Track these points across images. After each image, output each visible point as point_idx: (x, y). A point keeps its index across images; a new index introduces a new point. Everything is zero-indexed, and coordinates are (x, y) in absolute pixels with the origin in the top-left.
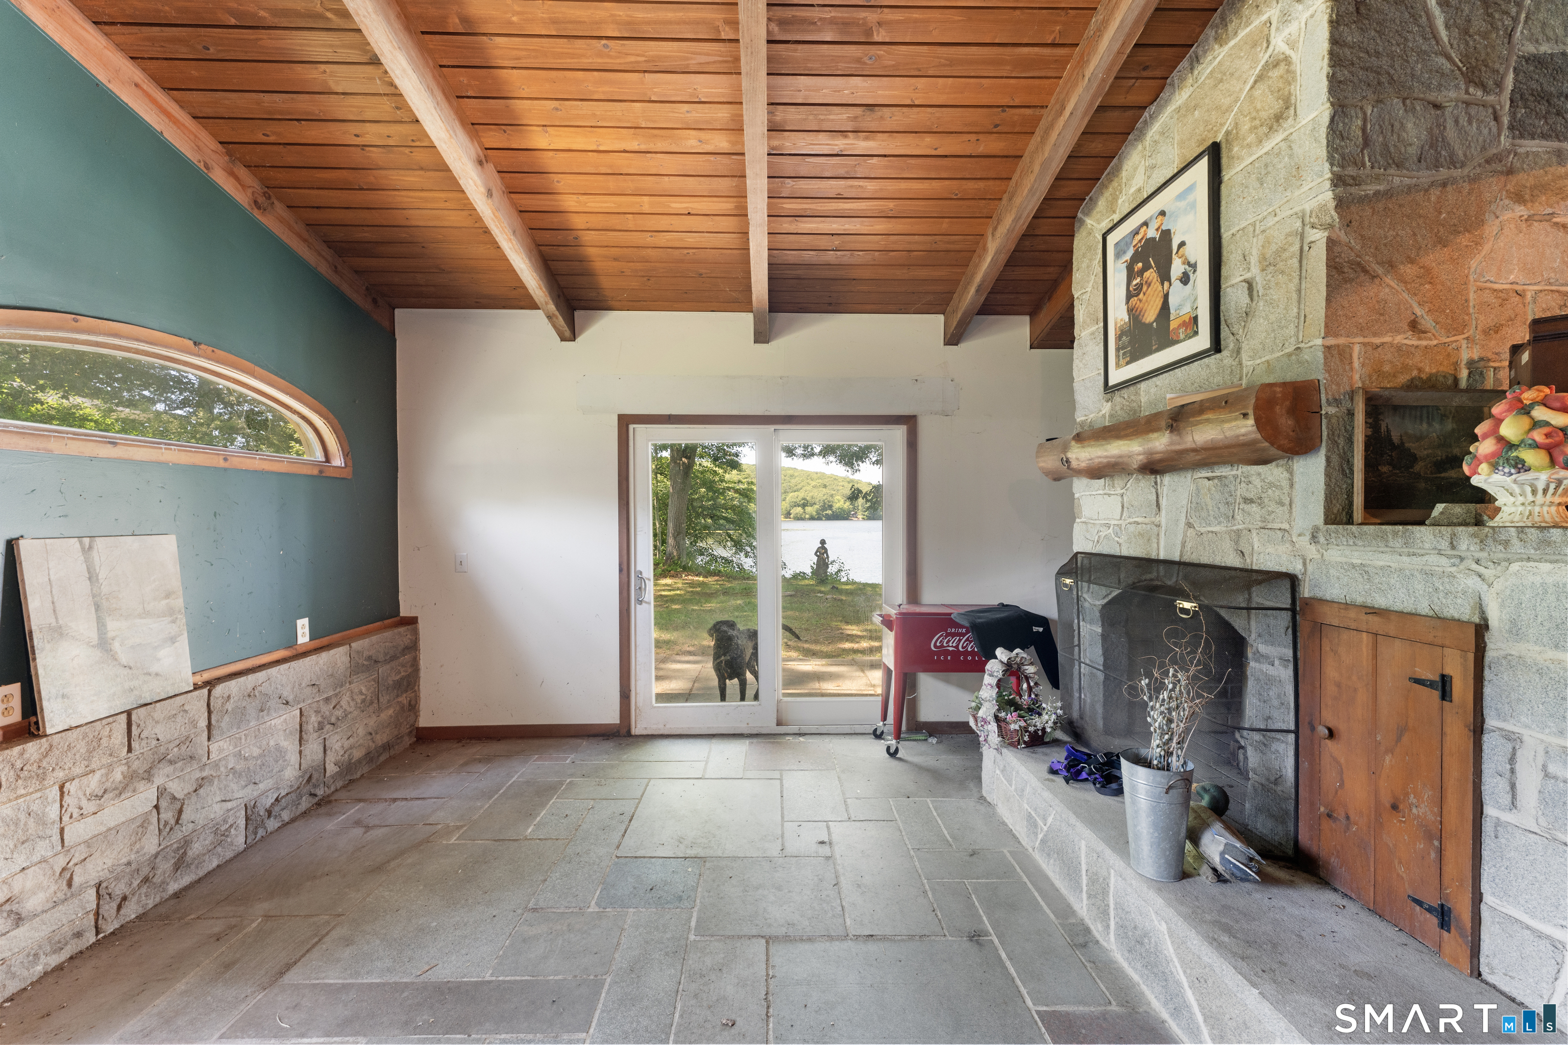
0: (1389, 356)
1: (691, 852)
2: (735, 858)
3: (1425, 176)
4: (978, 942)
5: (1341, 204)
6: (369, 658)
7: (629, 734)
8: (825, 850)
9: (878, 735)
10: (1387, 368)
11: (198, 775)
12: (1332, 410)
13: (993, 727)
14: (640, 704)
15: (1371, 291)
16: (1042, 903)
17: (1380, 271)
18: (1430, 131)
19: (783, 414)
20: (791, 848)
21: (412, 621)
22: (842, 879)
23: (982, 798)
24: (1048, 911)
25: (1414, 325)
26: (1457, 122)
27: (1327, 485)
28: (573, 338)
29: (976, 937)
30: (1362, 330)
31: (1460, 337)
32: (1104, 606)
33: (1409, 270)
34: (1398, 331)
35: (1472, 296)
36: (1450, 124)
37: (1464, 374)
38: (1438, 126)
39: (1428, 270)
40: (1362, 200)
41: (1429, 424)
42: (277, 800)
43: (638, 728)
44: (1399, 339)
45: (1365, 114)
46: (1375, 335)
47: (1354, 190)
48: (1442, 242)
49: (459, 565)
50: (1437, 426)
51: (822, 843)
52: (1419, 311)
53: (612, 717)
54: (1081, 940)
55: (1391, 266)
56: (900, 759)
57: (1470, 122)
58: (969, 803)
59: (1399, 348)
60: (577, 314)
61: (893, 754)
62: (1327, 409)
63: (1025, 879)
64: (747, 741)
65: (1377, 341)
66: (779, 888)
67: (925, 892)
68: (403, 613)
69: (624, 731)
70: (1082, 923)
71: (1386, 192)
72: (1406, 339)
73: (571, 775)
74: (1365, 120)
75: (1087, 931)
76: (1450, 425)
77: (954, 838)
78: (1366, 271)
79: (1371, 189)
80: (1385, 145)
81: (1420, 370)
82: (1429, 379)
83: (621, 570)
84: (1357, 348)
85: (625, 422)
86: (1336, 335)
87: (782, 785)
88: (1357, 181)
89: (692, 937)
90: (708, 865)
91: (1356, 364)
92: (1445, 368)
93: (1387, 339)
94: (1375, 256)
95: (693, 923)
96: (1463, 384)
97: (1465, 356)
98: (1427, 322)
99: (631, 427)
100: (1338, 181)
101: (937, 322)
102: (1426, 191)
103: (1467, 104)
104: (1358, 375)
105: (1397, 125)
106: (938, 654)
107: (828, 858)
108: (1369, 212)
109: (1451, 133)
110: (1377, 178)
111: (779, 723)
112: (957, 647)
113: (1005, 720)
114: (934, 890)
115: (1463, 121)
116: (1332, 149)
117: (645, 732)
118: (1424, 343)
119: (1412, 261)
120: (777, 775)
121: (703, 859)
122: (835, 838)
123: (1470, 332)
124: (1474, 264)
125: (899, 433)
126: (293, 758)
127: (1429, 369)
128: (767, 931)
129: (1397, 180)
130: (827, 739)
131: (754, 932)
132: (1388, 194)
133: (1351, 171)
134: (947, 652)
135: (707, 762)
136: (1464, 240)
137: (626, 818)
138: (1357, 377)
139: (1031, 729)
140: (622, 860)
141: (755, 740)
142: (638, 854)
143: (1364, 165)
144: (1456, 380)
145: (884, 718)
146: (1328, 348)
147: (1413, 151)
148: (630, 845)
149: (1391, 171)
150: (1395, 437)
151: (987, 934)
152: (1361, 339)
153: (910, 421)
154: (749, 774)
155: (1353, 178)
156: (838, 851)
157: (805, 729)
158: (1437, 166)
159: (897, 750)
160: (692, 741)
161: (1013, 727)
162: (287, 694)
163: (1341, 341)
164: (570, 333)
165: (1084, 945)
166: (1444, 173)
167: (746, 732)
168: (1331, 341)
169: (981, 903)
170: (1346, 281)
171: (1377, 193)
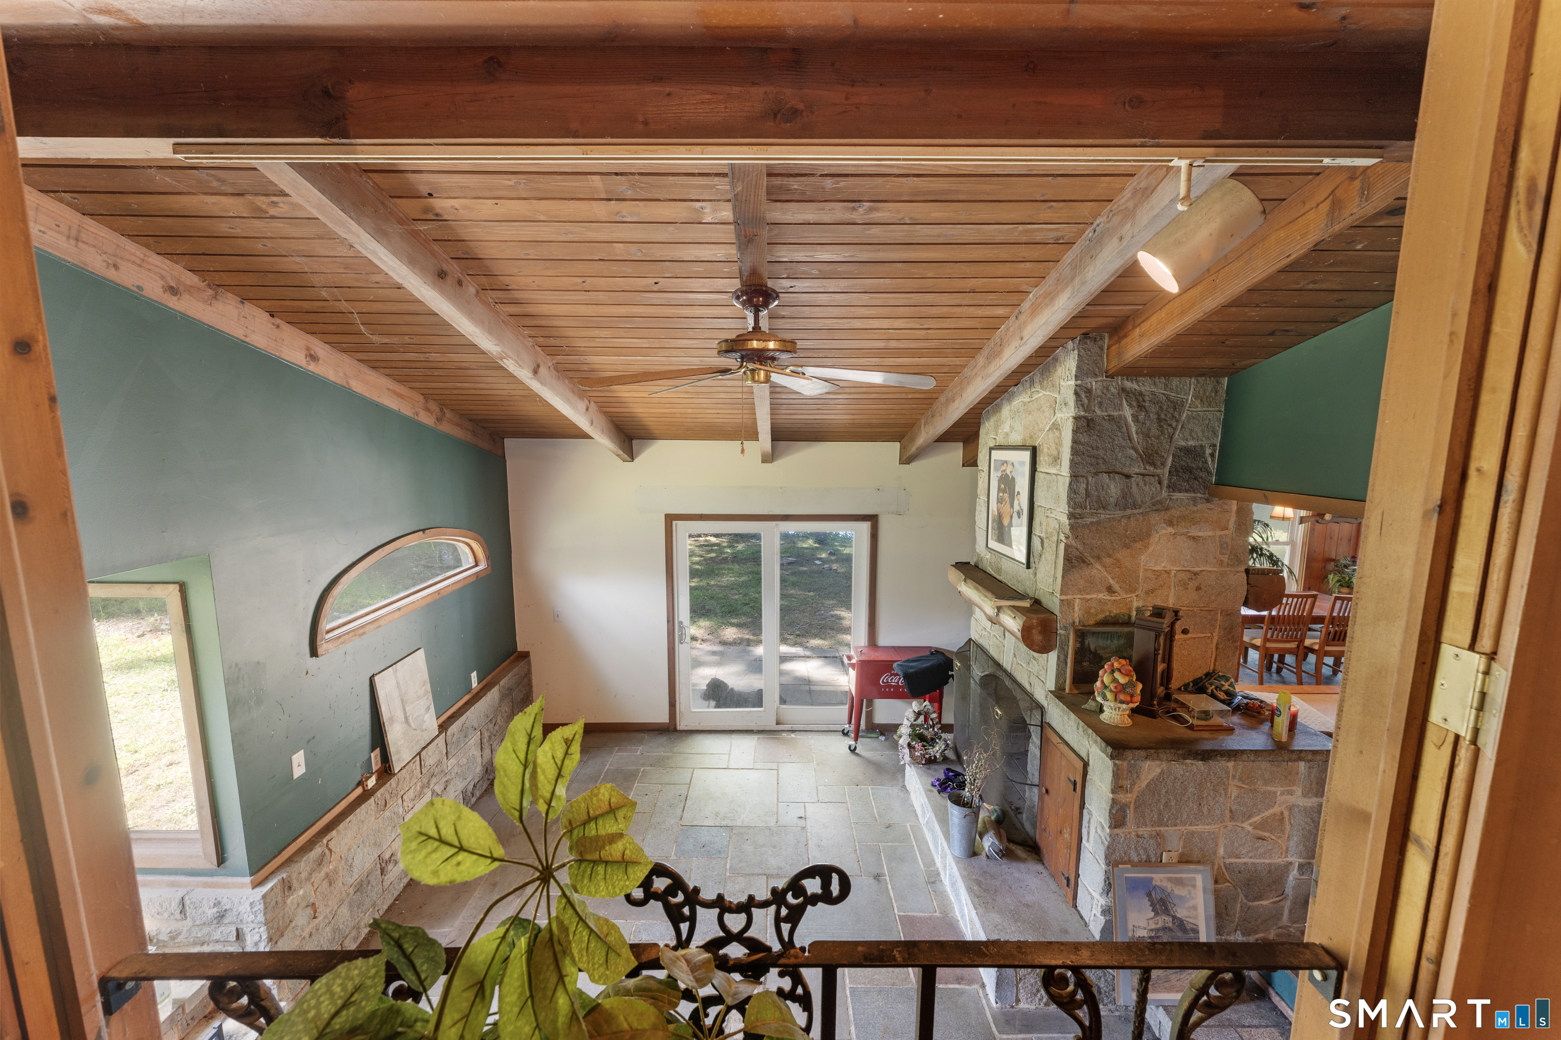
0: (1094, 605)
1: (724, 823)
2: (749, 827)
3: (1119, 514)
4: (878, 880)
5: (1072, 527)
6: (508, 688)
7: (675, 730)
8: (802, 823)
9: (845, 734)
10: (1092, 611)
11: (444, 780)
12: (1062, 632)
13: (907, 751)
14: (683, 710)
15: (1086, 572)
16: (919, 858)
17: (1092, 561)
18: (1122, 491)
19: (782, 513)
20: (782, 822)
21: (525, 655)
22: (810, 841)
23: (904, 786)
24: (921, 863)
25: (1110, 590)
26: (1138, 485)
27: (1057, 670)
28: (633, 459)
29: (877, 877)
30: (1080, 592)
31: (1133, 595)
32: (982, 677)
33: (1108, 561)
34: (1100, 592)
35: (1141, 574)
36: (1134, 486)
37: (1134, 613)
38: (1127, 487)
39: (1118, 560)
40: (1083, 526)
41: (1112, 641)
42: (474, 786)
43: (681, 726)
44: (1101, 596)
45: (1088, 481)
46: (1087, 594)
47: (1079, 521)
48: (1127, 546)
49: (556, 617)
50: (1115, 642)
51: (801, 818)
52: (1112, 582)
53: (662, 717)
54: (933, 880)
55: (1098, 558)
56: (857, 754)
57: (1145, 485)
58: (895, 790)
59: (1100, 601)
60: (634, 442)
61: (853, 750)
62: (1060, 631)
63: (914, 844)
64: (756, 737)
65: (1088, 597)
66: (774, 847)
67: (856, 850)
68: (520, 648)
69: (672, 728)
70: (937, 870)
71: (1097, 522)
72: (1104, 596)
73: (643, 765)
74: (1087, 485)
75: (939, 874)
76: (1122, 641)
77: (880, 816)
78: (1084, 562)
79: (1089, 520)
80: (1099, 497)
81: (1110, 612)
82: (1115, 616)
83: (668, 621)
84: (1077, 601)
85: (670, 519)
86: (1066, 594)
87: (778, 775)
88: (1081, 516)
89: (728, 874)
90: (734, 831)
91: (1076, 609)
92: (1125, 610)
93: (1094, 596)
94: (1090, 553)
95: (728, 867)
96: (1133, 619)
97: (1135, 604)
98: (1116, 587)
99: (674, 522)
100: (1071, 516)
101: (894, 448)
102: (1119, 521)
103: (1143, 475)
104: (1077, 614)
105: (1105, 486)
106: (885, 687)
107: (803, 828)
108: (1088, 531)
109: (1135, 490)
110: (1092, 515)
111: (777, 724)
112: (898, 683)
113: (914, 748)
114: (861, 849)
115: (1141, 484)
116: (1070, 499)
117: (686, 729)
118: (1113, 598)
119: (1109, 556)
120: (774, 766)
121: (730, 828)
122: (808, 814)
123: (1139, 592)
124: (1143, 557)
125: (866, 526)
126: (479, 760)
127: (1115, 611)
128: (768, 872)
129: (1103, 516)
130: (810, 736)
131: (760, 872)
132: (1098, 523)
133: (1079, 511)
134: (891, 686)
135: (729, 755)
136: (1138, 545)
137: (683, 798)
138: (1076, 615)
139: (927, 756)
140: (685, 828)
141: (761, 736)
142: (694, 823)
143: (1086, 508)
144: (1130, 617)
145: (850, 722)
146: (1062, 601)
147: (1113, 500)
148: (688, 818)
149: (1100, 511)
150: (1092, 648)
151: (884, 875)
152: (1079, 596)
153: (873, 519)
154: (757, 766)
155: (1080, 515)
156: (809, 823)
157: (795, 727)
158: (1125, 508)
159: (855, 748)
160: (718, 736)
161: (917, 754)
162: (476, 725)
163: (1069, 597)
164: (630, 454)
165: (933, 883)
166: (1129, 512)
167: (755, 728)
168: (1064, 597)
169: (885, 857)
170: (1073, 567)
171: (1092, 523)
